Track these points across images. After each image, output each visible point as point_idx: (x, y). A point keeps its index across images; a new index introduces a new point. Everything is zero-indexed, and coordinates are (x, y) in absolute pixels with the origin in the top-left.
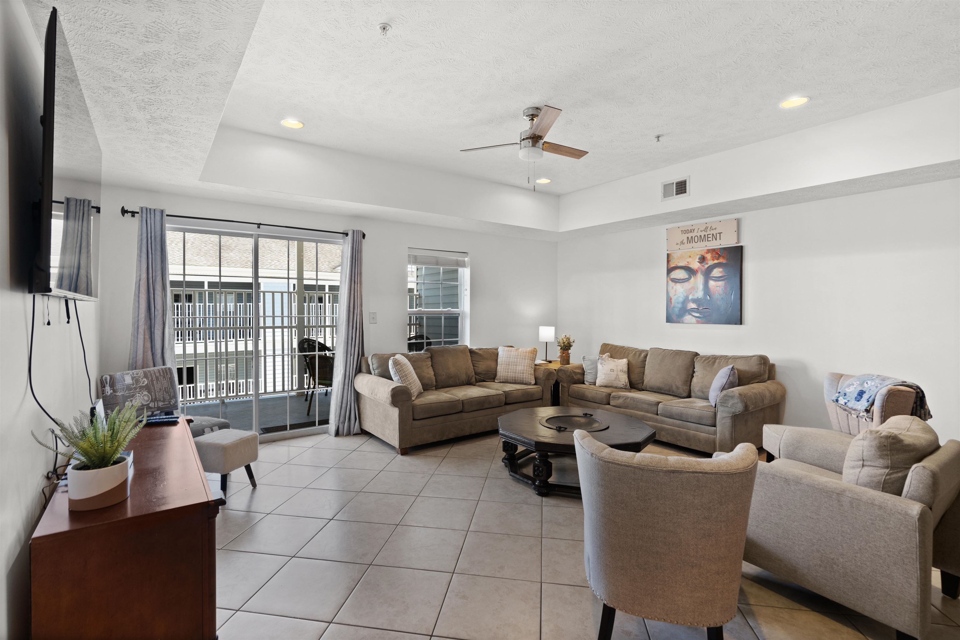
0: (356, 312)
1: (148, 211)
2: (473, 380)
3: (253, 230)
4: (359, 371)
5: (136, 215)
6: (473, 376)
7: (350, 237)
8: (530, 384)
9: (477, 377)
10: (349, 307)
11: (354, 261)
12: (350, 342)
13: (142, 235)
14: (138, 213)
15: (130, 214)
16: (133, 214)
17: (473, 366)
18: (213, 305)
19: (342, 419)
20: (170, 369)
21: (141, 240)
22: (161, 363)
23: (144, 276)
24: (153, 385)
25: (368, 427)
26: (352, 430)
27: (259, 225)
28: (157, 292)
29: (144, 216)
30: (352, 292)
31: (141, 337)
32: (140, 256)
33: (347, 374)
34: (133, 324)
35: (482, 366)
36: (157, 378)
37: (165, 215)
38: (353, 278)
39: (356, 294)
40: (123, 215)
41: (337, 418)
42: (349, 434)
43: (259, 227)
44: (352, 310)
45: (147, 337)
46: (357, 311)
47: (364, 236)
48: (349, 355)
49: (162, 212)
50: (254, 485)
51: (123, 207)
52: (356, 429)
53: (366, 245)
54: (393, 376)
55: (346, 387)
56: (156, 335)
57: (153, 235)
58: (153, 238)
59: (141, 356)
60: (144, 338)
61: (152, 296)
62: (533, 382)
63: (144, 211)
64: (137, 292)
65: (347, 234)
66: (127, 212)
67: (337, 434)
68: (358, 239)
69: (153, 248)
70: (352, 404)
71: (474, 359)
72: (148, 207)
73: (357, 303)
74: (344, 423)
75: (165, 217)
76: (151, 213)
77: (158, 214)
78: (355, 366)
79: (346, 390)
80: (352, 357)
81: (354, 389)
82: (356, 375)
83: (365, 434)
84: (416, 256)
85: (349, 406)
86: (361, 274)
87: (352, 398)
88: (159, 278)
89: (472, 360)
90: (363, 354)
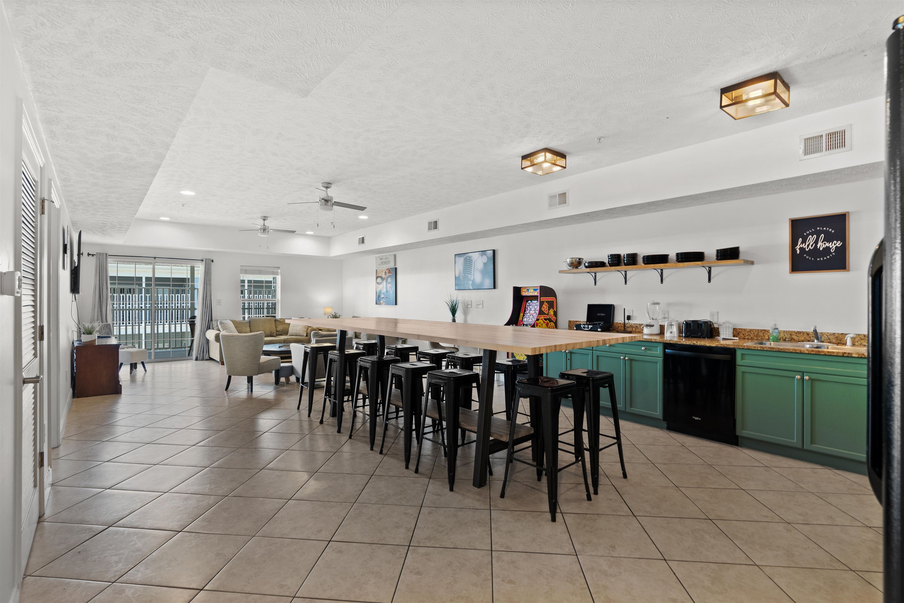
0: (207, 299)
1: (100, 254)
2: (275, 334)
3: (152, 260)
4: (209, 328)
5: (94, 256)
6: (274, 332)
7: (204, 262)
8: (303, 336)
9: (277, 333)
10: (204, 297)
11: (206, 274)
12: (204, 314)
13: (97, 265)
14: (95, 255)
15: (91, 256)
16: (93, 255)
17: (276, 327)
18: (149, 296)
19: (199, 352)
20: (109, 324)
21: (97, 267)
22: (105, 322)
23: (98, 283)
24: (102, 330)
25: (211, 356)
26: (204, 358)
27: (155, 258)
28: (103, 290)
29: (98, 256)
30: (205, 289)
31: (96, 310)
32: (96, 274)
33: (202, 330)
34: (93, 304)
35: (280, 328)
36: (104, 328)
37: (108, 255)
38: (206, 283)
39: (207, 290)
40: (88, 256)
41: (197, 352)
42: (203, 360)
43: (155, 259)
45: (99, 310)
47: (212, 261)
48: (203, 321)
49: (106, 254)
50: (146, 371)
51: (88, 253)
52: (207, 357)
53: (214, 266)
54: (220, 329)
55: (202, 336)
56: (103, 310)
57: (102, 264)
58: (102, 266)
59: (96, 318)
60: (98, 310)
61: (101, 292)
62: (305, 335)
63: (98, 254)
64: (94, 290)
65: (203, 261)
66: (90, 255)
67: (197, 359)
68: (209, 263)
69: (102, 270)
70: (205, 345)
71: (277, 324)
72: (100, 252)
73: (208, 294)
74: (200, 354)
75: (108, 256)
76: (102, 255)
77: (105, 255)
78: (206, 326)
79: (201, 338)
80: (205, 321)
81: (206, 337)
82: (207, 330)
83: (211, 359)
84: (246, 270)
85: (203, 346)
86: (210, 280)
87: (205, 342)
88: (105, 284)
89: (275, 324)
90: (212, 320)
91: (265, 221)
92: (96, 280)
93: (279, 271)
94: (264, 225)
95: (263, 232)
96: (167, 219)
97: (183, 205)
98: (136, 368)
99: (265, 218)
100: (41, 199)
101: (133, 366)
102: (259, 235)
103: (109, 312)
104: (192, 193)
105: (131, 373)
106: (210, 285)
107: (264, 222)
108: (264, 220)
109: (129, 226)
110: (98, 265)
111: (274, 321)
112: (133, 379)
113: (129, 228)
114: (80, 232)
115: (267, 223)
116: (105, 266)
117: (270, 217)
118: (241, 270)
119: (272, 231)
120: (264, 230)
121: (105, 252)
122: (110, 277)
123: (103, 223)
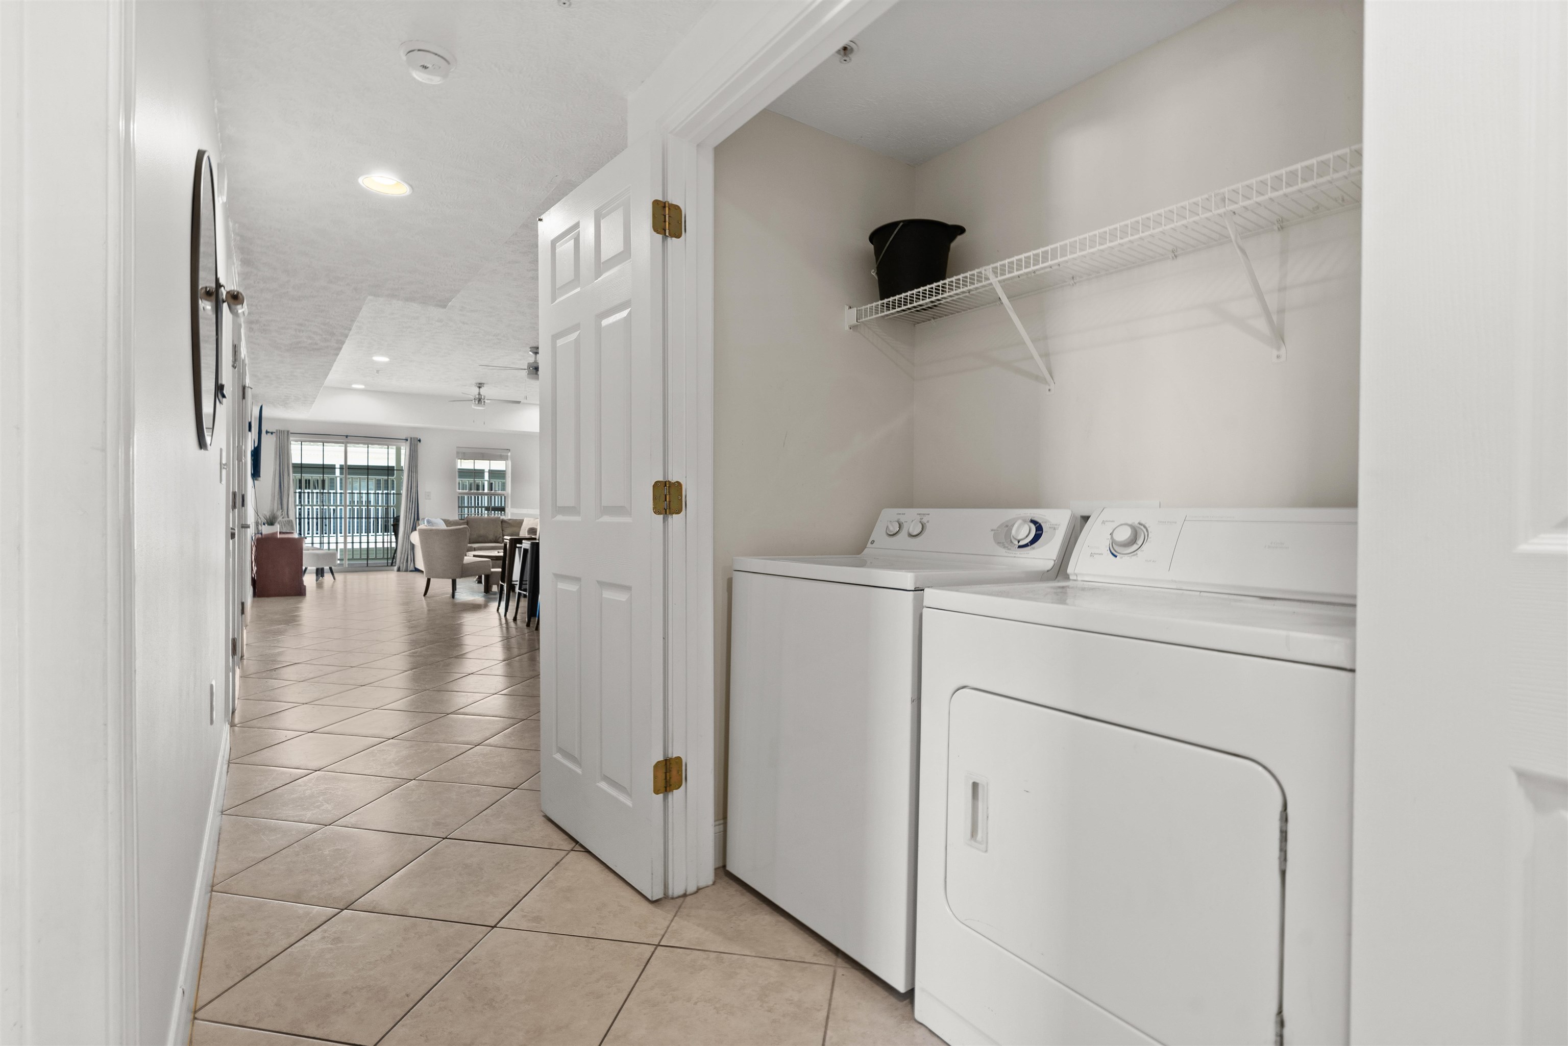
0: (412, 490)
1: (281, 432)
3: (345, 440)
4: (414, 529)
7: (409, 442)
10: (408, 488)
11: (412, 459)
12: (408, 510)
14: (276, 433)
15: (270, 434)
16: (272, 433)
19: (402, 561)
21: (277, 448)
22: (287, 517)
23: (278, 468)
24: (283, 526)
25: (417, 567)
26: (409, 568)
27: (347, 436)
28: (285, 477)
29: (279, 435)
30: (410, 478)
31: (276, 502)
32: (278, 459)
33: (406, 531)
34: (273, 494)
36: (284, 524)
37: (289, 433)
38: (411, 470)
39: (413, 479)
40: (267, 434)
41: (400, 562)
42: (406, 571)
43: (347, 437)
44: (409, 490)
45: (279, 502)
46: (414, 490)
47: (419, 440)
48: (407, 519)
49: (288, 432)
50: (334, 579)
51: (267, 430)
52: (411, 567)
53: (421, 448)
55: (405, 540)
57: (283, 445)
58: (283, 447)
59: (277, 507)
61: (282, 479)
63: (278, 432)
64: (275, 477)
65: (407, 440)
66: (269, 432)
67: (399, 570)
68: (414, 443)
69: (283, 453)
70: (409, 552)
71: (504, 526)
72: (281, 429)
73: (414, 485)
74: (403, 563)
75: (290, 435)
76: (283, 433)
77: (286, 433)
78: (411, 527)
79: (405, 542)
80: (409, 520)
81: (411, 542)
82: (412, 532)
83: (417, 570)
84: (464, 453)
85: (406, 553)
86: (417, 467)
87: (409, 547)
88: (286, 469)
89: (502, 527)
90: (418, 519)
91: (481, 389)
92: (275, 464)
93: (509, 454)
94: (479, 394)
95: (478, 403)
96: (362, 387)
97: (378, 371)
98: (323, 576)
99: (480, 386)
100: (242, 386)
101: (320, 572)
102: (473, 407)
103: (292, 505)
104: (385, 359)
105: (317, 580)
106: (417, 472)
107: (479, 390)
108: (480, 387)
109: (315, 398)
110: (278, 445)
111: (500, 523)
112: (320, 586)
113: (314, 401)
114: (261, 407)
115: (483, 391)
116: (286, 447)
117: (487, 384)
118: (458, 453)
119: (489, 401)
120: (480, 400)
121: (286, 429)
122: (293, 464)
123: (285, 396)
